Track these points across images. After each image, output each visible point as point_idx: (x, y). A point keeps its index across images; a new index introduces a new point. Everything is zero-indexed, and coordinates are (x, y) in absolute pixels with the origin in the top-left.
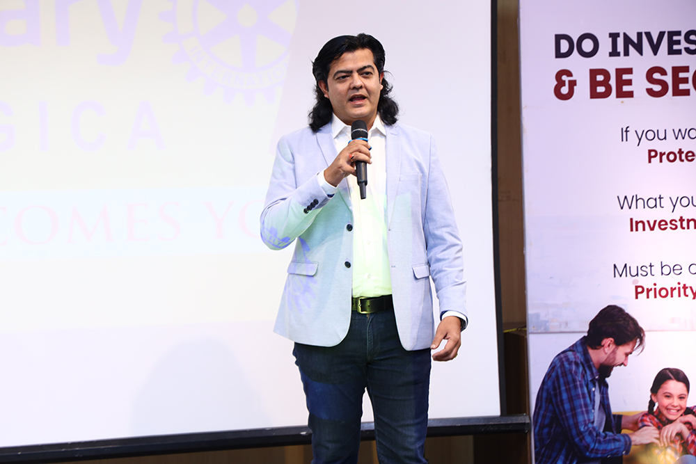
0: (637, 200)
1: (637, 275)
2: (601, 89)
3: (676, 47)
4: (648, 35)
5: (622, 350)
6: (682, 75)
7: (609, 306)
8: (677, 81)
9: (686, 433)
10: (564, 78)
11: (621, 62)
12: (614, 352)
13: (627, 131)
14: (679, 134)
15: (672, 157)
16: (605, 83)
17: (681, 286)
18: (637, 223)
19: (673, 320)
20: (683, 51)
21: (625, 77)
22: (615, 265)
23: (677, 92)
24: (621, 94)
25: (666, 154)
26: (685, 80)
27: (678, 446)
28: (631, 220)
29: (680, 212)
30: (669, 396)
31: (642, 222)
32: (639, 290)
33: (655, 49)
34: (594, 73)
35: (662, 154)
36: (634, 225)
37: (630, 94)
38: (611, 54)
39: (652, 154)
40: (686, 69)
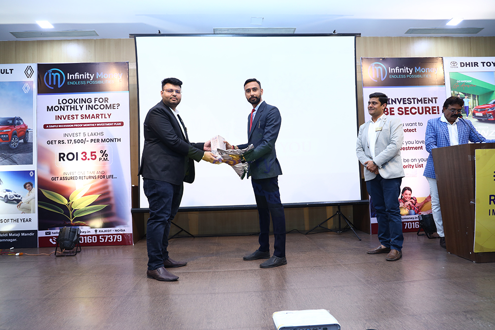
3: (405, 102)
4: (397, 99)
6: (407, 109)
8: (406, 111)
9: (411, 204)
11: (391, 106)
14: (407, 125)
17: (409, 165)
19: (408, 174)
20: (407, 103)
21: (392, 110)
23: (406, 114)
24: (391, 114)
26: (408, 111)
27: (409, 208)
29: (408, 145)
30: (406, 194)
33: (400, 103)
37: (394, 114)
40: (408, 108)
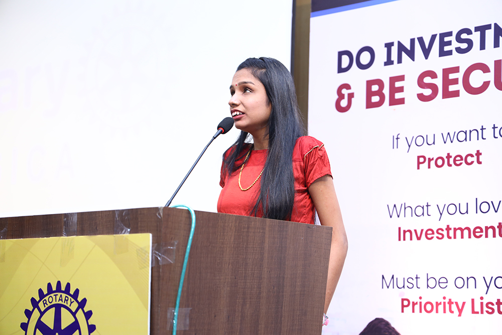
0: (405, 208)
1: (404, 287)
2: (375, 99)
3: (446, 48)
4: (421, 40)
6: (452, 76)
7: (377, 319)
8: (447, 82)
10: (344, 91)
11: (395, 70)
13: (397, 139)
14: (448, 138)
15: (440, 162)
16: (380, 93)
17: (447, 301)
18: (405, 232)
20: (454, 52)
21: (398, 84)
22: (383, 276)
23: (447, 94)
24: (394, 102)
25: (435, 159)
26: (455, 81)
28: (400, 228)
29: (447, 220)
31: (410, 231)
32: (405, 304)
33: (426, 52)
34: (370, 83)
35: (430, 160)
36: (402, 234)
37: (401, 101)
38: (386, 64)
39: (421, 160)
40: (456, 70)
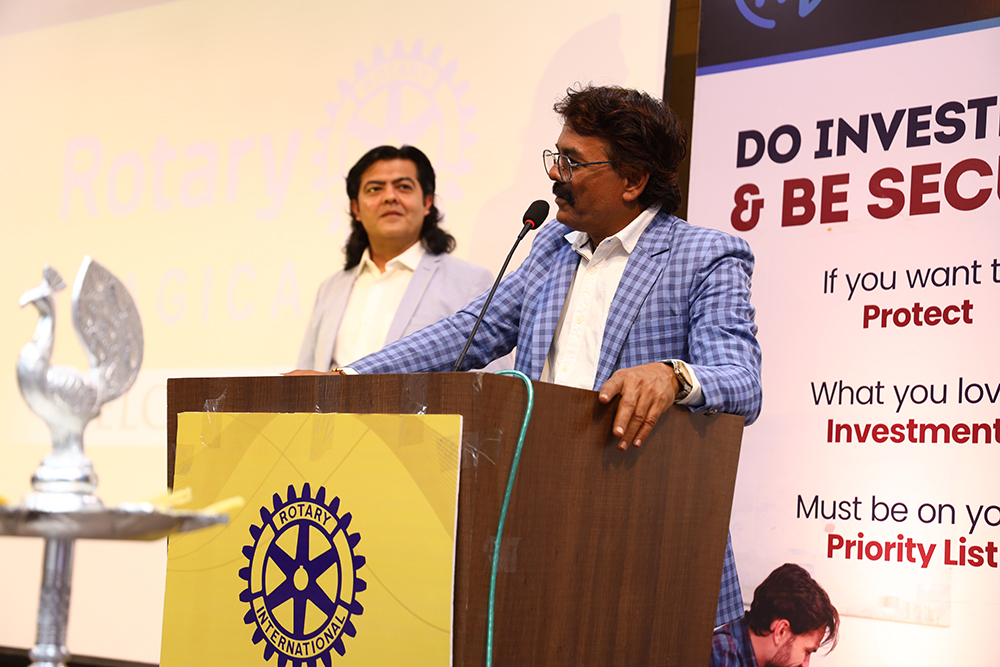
0: (841, 390)
1: (834, 516)
2: (799, 211)
3: (920, 134)
4: (878, 118)
5: (802, 643)
6: (927, 179)
7: (786, 565)
8: (919, 188)
10: (748, 197)
11: (833, 165)
12: (788, 644)
13: (833, 276)
14: (917, 279)
15: (902, 317)
16: (806, 201)
17: (904, 541)
18: (839, 428)
19: (886, 602)
20: (933, 139)
21: (837, 189)
22: (800, 497)
23: (919, 208)
24: (829, 217)
25: (894, 312)
26: (934, 188)
28: (831, 422)
29: (911, 412)
31: (847, 427)
32: (834, 543)
33: (887, 140)
34: (790, 186)
35: (886, 313)
36: (834, 432)
37: (842, 216)
38: (818, 155)
39: (870, 313)
40: (935, 168)
